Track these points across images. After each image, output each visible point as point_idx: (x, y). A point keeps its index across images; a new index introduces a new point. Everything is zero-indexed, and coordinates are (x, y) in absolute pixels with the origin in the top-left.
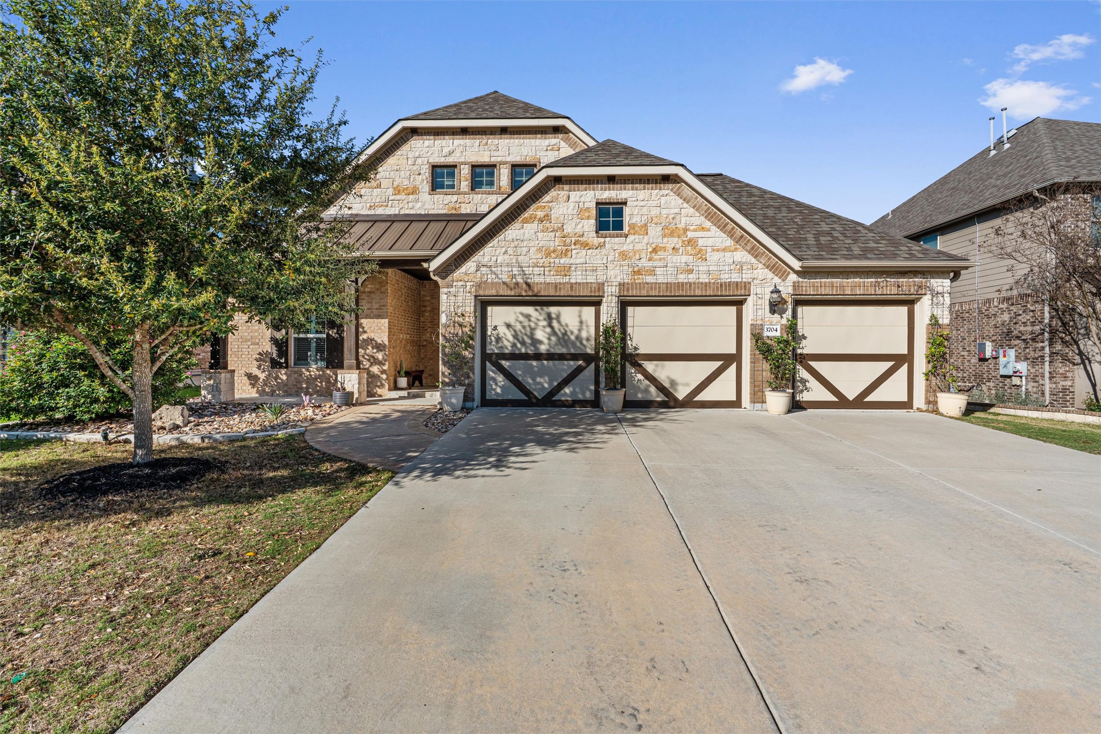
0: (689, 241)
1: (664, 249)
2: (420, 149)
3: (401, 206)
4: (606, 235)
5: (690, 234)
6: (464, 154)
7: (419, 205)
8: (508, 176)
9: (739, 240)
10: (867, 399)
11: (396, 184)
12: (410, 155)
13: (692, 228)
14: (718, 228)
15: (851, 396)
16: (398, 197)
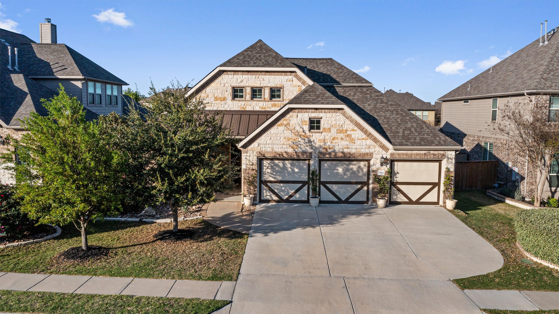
0: (348, 136)
1: (337, 138)
2: (227, 79)
3: (218, 106)
4: (313, 132)
5: (348, 133)
6: (248, 82)
7: (226, 106)
8: (269, 93)
9: (369, 135)
10: (420, 201)
11: (215, 96)
12: (222, 82)
13: (349, 130)
14: (360, 130)
15: (414, 199)
16: (216, 102)
